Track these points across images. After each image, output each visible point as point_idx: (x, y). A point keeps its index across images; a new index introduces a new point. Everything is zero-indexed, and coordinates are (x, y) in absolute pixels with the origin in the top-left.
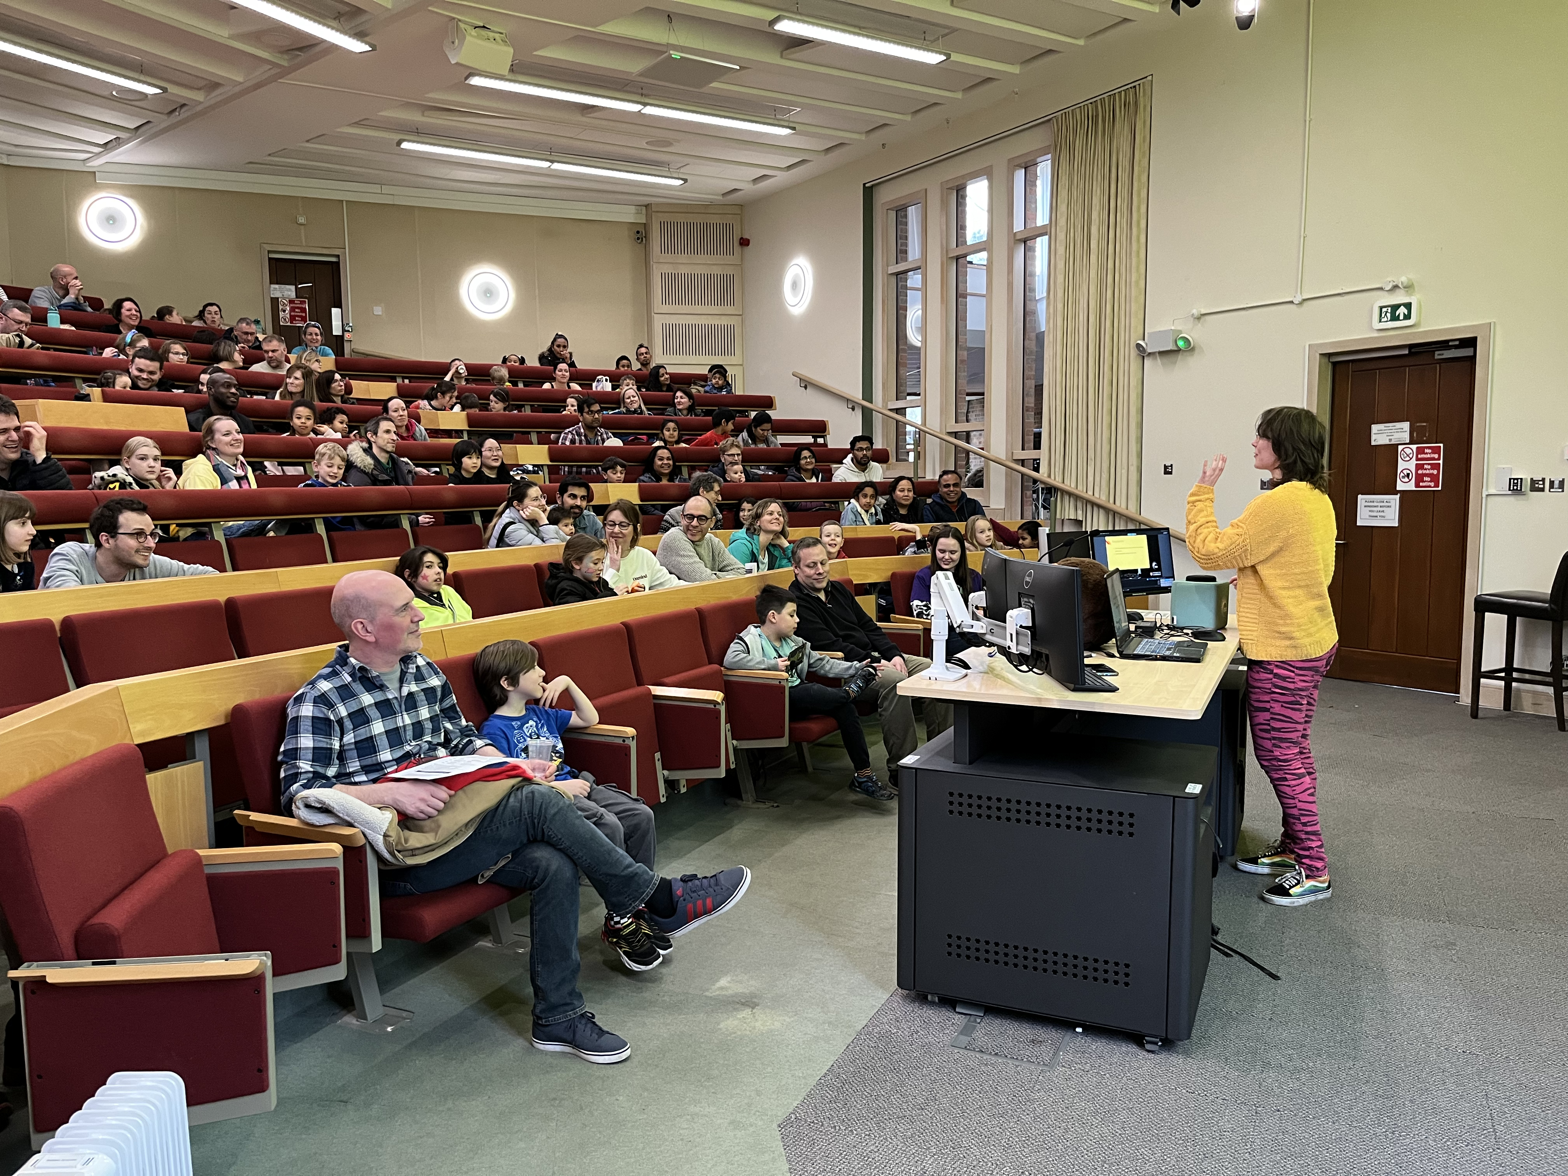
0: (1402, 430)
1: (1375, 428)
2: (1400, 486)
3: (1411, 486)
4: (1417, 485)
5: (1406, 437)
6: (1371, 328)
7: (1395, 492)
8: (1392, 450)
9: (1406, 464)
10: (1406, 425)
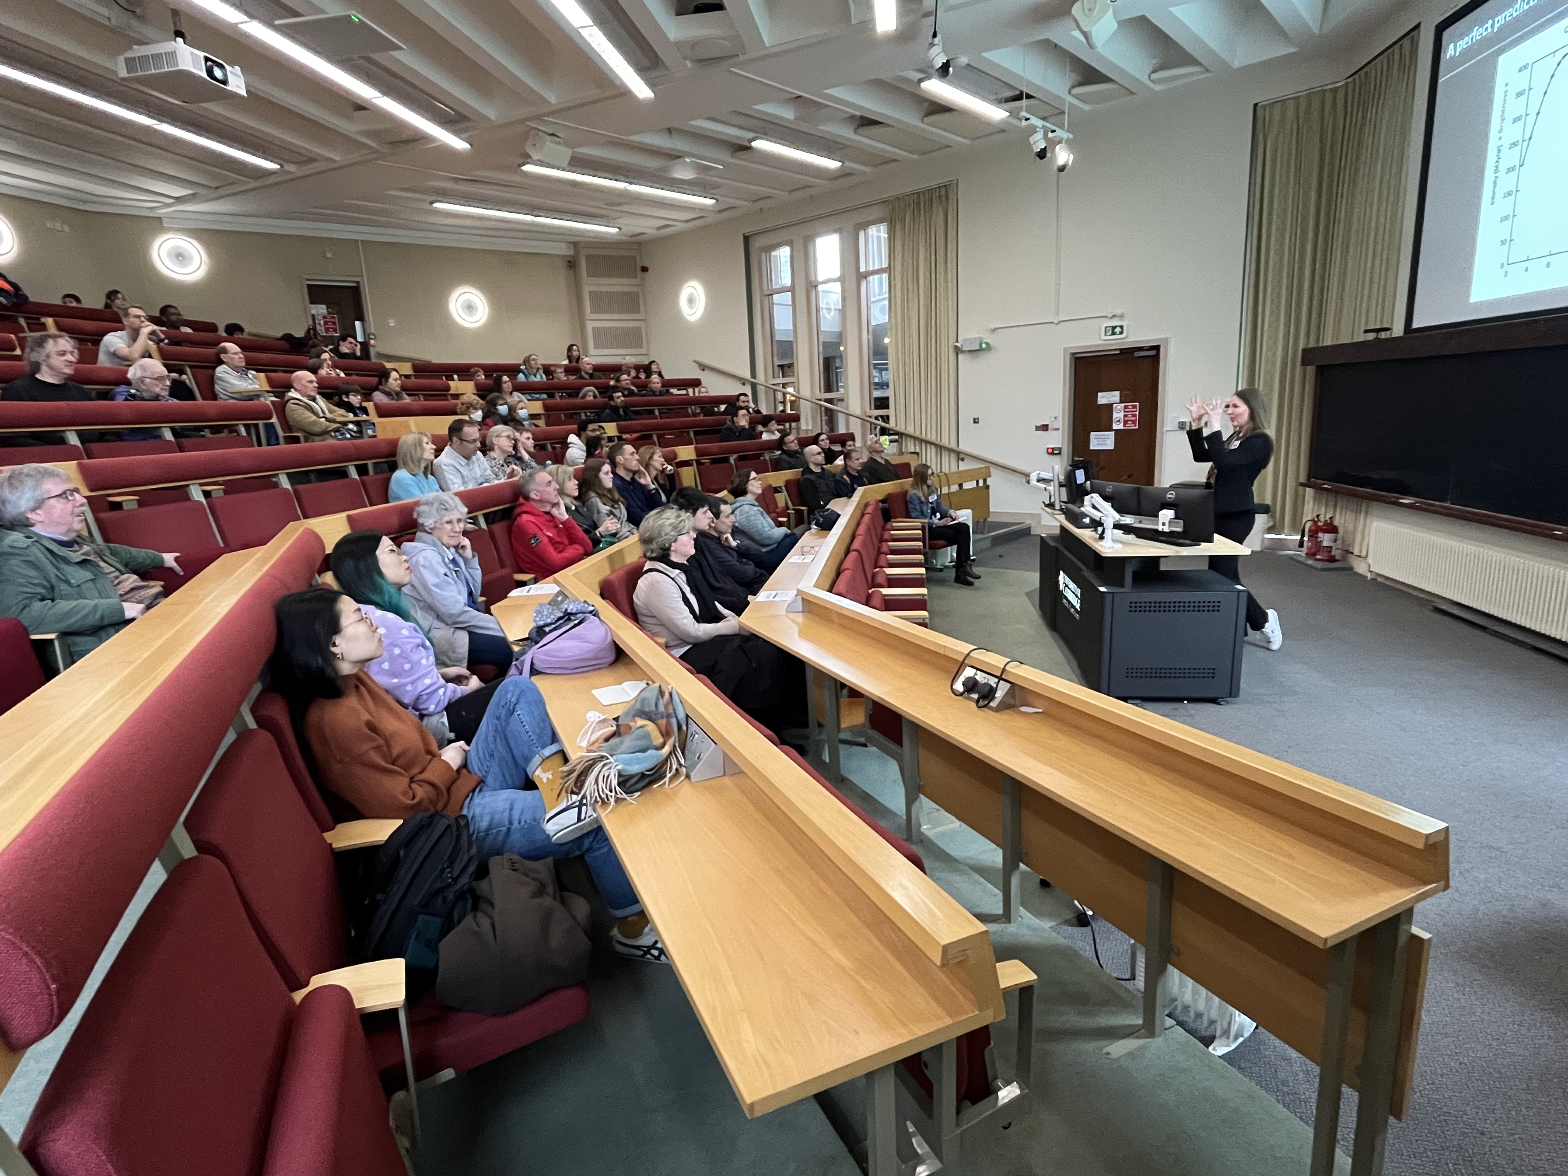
0: (1115, 396)
1: (1100, 394)
2: (1115, 427)
3: (1120, 426)
4: (1124, 426)
5: (1117, 399)
6: (1100, 339)
7: (1113, 430)
8: (1109, 407)
9: (1118, 414)
10: (1117, 393)
